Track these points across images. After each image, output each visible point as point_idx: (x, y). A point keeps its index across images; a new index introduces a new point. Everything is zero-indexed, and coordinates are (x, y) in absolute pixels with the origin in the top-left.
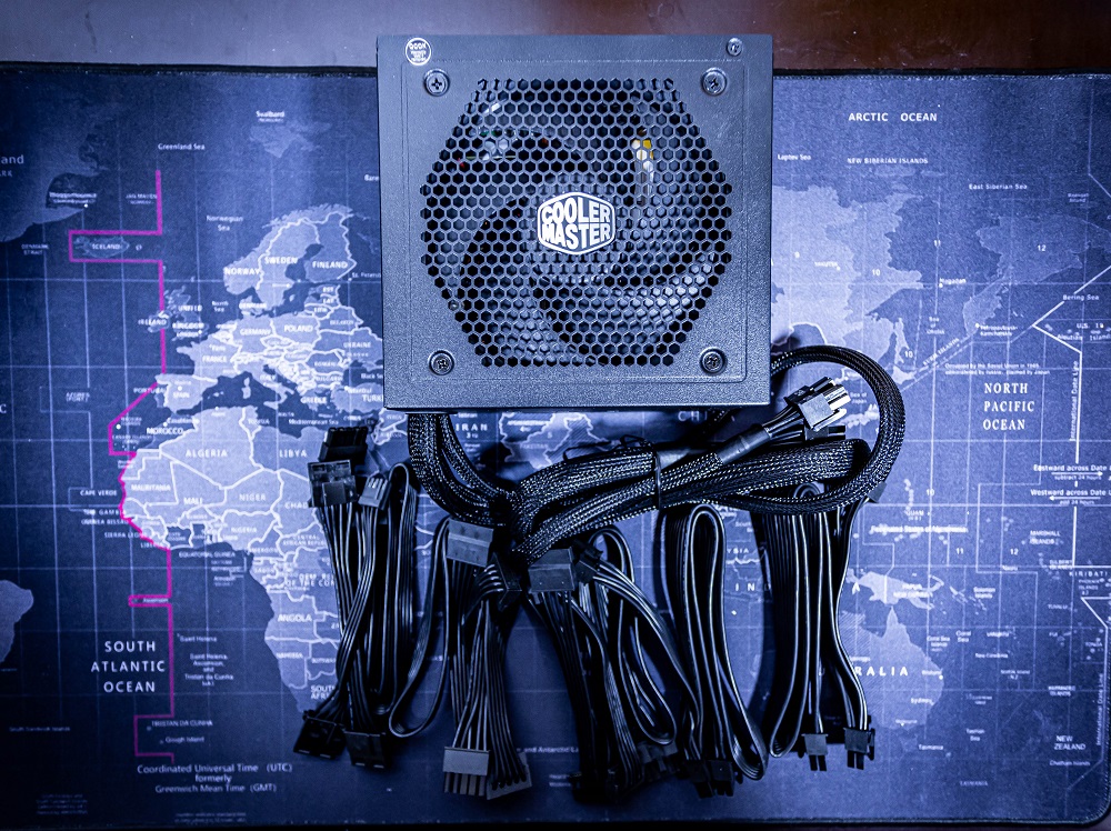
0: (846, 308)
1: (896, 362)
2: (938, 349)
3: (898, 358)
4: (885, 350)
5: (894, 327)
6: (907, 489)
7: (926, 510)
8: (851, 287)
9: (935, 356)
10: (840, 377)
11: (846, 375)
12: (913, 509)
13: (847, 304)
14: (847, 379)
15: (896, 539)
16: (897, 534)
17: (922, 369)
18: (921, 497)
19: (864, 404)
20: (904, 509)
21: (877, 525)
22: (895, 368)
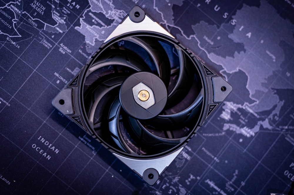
0: (265, 79)
1: (269, 117)
2: (290, 125)
3: (271, 116)
4: (268, 109)
5: (279, 102)
6: (234, 174)
7: (236, 190)
8: (274, 72)
9: (286, 127)
10: (242, 105)
11: (245, 106)
12: (231, 185)
13: (267, 78)
14: (244, 108)
15: (214, 193)
16: (217, 191)
17: (277, 129)
18: (237, 183)
19: (243, 125)
20: (227, 182)
21: (210, 181)
22: (267, 120)
